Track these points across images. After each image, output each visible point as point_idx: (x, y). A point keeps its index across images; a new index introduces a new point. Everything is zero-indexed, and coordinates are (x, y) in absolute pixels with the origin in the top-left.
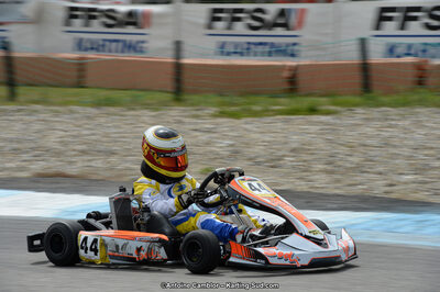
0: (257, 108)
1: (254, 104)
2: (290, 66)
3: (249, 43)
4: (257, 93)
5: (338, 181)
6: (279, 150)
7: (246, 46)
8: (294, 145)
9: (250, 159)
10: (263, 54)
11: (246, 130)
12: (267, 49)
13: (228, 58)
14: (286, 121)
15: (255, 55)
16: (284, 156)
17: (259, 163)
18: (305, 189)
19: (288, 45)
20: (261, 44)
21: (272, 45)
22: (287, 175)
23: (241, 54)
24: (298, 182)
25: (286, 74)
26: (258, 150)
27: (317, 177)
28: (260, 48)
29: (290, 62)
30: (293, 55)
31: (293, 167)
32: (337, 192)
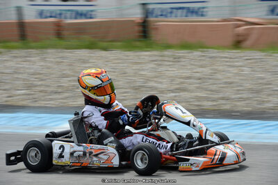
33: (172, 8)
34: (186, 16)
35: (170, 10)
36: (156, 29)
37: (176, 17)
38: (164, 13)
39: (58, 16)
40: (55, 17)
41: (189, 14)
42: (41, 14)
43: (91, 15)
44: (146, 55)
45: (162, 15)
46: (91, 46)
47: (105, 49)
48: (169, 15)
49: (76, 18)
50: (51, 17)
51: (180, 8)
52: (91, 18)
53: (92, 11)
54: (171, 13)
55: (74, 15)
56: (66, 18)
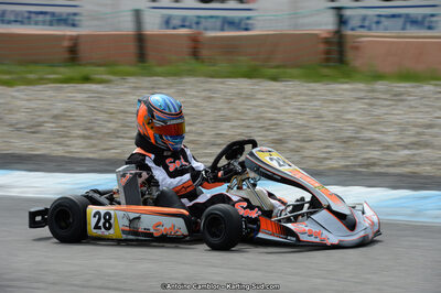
0: (31, 76)
1: (31, 72)
2: (71, 36)
3: (30, 12)
4: (36, 62)
5: (94, 146)
6: (41, 116)
7: (26, 15)
8: (56, 112)
9: (11, 125)
10: (44, 23)
11: (13, 97)
12: (48, 18)
13: (9, 26)
15: (36, 23)
16: (45, 122)
17: (19, 129)
18: (61, 153)
19: (69, 14)
20: (41, 13)
21: (53, 14)
22: (45, 140)
23: (22, 23)
24: (55, 147)
25: (66, 44)
26: (20, 116)
28: (41, 18)
29: (70, 32)
30: (74, 25)
31: (52, 133)
32: (91, 156)
33: (379, 16)
34: (403, 29)
35: (376, 19)
36: (356, 48)
37: (386, 29)
38: (366, 24)
39: (194, 26)
40: (190, 27)
41: (408, 26)
42: (167, 22)
43: (247, 24)
44: (344, 89)
45: (362, 27)
46: (252, 74)
47: (275, 79)
48: (374, 26)
49: (222, 30)
50: (183, 26)
51: (393, 16)
52: (246, 29)
53: (248, 18)
54: (378, 23)
55: (219, 23)
56: (206, 29)
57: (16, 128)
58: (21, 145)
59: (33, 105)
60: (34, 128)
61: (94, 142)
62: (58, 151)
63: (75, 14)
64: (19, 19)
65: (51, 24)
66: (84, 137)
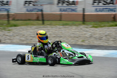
0: (102, 25)
2: (114, 14)
3: (103, 8)
5: (115, 43)
6: (102, 35)
7: (102, 9)
8: (106, 34)
9: (94, 38)
10: (107, 11)
11: (96, 30)
12: (108, 10)
13: (98, 12)
14: (108, 28)
15: (105, 11)
16: (103, 37)
17: (96, 39)
18: (107, 45)
19: (113, 8)
20: (106, 8)
21: (109, 9)
22: (103, 41)
23: (101, 11)
24: (105, 43)
25: (112, 16)
26: (97, 35)
27: (110, 42)
28: (106, 10)
29: (114, 13)
30: (115, 11)
31: (105, 40)
32: (114, 46)
57: (96, 38)
58: (97, 43)
59: (101, 33)
60: (100, 39)
61: (115, 42)
62: (106, 44)
63: (115, 8)
64: (100, 10)
65: (109, 11)
66: (113, 41)
